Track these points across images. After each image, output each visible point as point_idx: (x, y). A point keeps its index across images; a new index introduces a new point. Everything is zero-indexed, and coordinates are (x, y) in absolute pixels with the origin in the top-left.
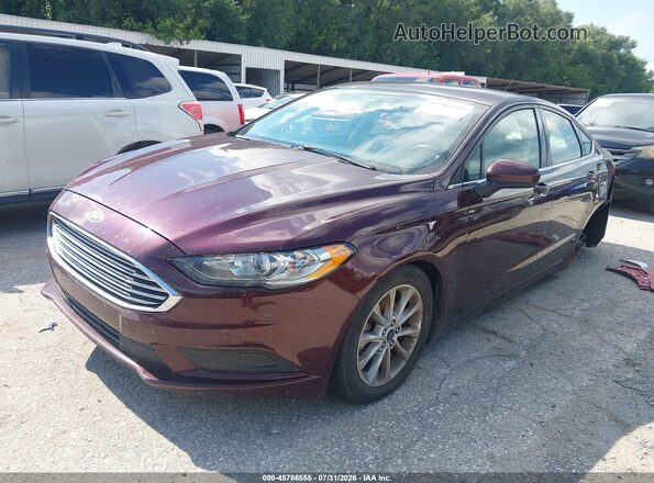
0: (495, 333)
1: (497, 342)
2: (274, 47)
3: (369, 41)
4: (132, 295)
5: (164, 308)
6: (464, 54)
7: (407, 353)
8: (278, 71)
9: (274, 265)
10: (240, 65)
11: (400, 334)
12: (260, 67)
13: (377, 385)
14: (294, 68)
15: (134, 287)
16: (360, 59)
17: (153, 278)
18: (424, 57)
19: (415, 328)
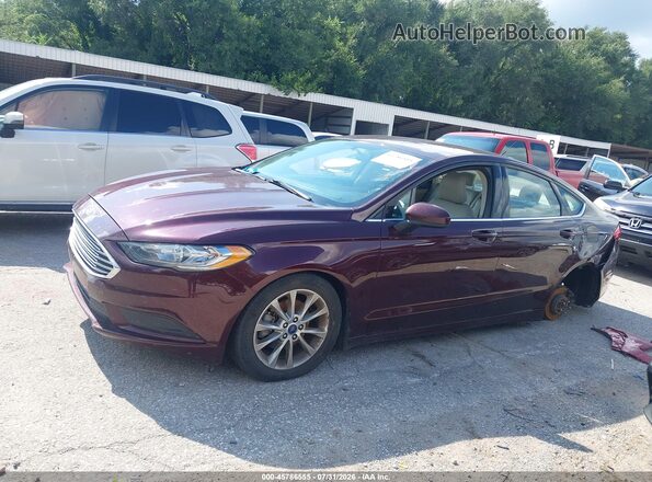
0: (423, 357)
1: (418, 363)
2: (388, 102)
3: (485, 100)
4: (98, 267)
5: (110, 276)
6: (588, 117)
7: (312, 350)
8: (387, 125)
9: (187, 255)
10: (351, 117)
11: (303, 331)
12: (371, 120)
13: (277, 368)
14: (404, 123)
15: (99, 261)
16: (473, 118)
17: (106, 253)
18: (543, 119)
19: (323, 330)
